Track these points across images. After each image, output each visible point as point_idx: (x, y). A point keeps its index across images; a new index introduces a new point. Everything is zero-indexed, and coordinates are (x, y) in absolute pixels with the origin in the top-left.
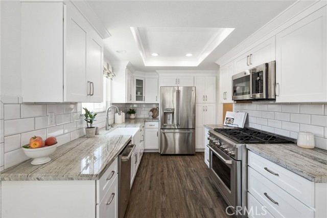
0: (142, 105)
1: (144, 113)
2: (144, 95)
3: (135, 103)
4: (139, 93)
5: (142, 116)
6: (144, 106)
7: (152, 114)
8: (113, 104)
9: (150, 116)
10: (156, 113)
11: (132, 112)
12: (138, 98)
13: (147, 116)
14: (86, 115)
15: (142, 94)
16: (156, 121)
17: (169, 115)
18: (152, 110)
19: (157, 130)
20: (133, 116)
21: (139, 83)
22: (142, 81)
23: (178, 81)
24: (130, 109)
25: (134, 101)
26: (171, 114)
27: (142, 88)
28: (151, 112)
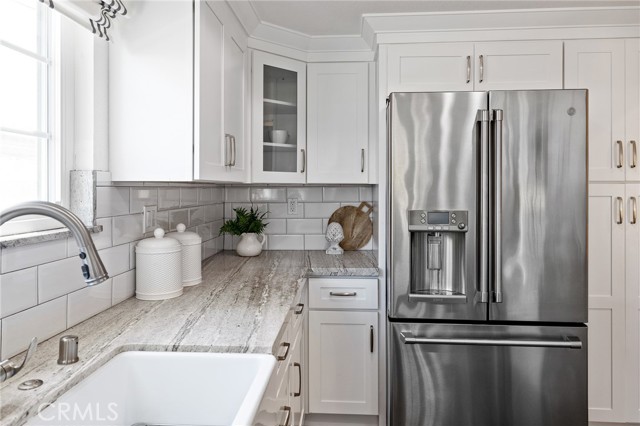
0: (291, 192)
1: (303, 229)
2: (300, 146)
3: (256, 181)
4: (279, 135)
5: (293, 243)
6: (302, 194)
7: (340, 236)
8: (117, 185)
9: (329, 243)
10: (358, 230)
11: (249, 223)
13: (315, 243)
15: (291, 138)
16: (366, 271)
17: (434, 248)
18: (340, 217)
19: (371, 319)
20: (249, 244)
21: (278, 81)
22: (294, 75)
23: (475, 67)
24: (240, 213)
25: (252, 171)
26: (449, 243)
27: (294, 110)
28: (336, 226)
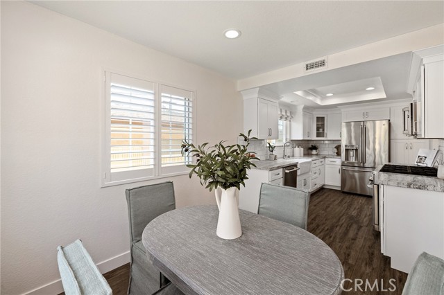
0: (325, 141)
1: (328, 150)
2: (325, 132)
3: (315, 139)
4: (321, 130)
6: (327, 142)
7: (336, 151)
8: (291, 140)
11: (315, 148)
12: (318, 135)
13: (331, 153)
14: (269, 147)
16: (338, 157)
17: (351, 153)
18: (336, 148)
19: (339, 167)
20: (314, 152)
21: (321, 120)
22: (324, 118)
23: (365, 115)
24: (312, 146)
25: (314, 137)
26: (354, 152)
27: (324, 124)
